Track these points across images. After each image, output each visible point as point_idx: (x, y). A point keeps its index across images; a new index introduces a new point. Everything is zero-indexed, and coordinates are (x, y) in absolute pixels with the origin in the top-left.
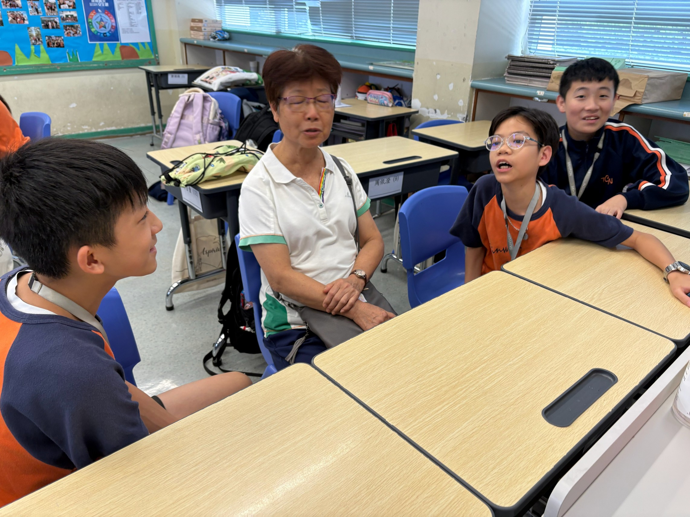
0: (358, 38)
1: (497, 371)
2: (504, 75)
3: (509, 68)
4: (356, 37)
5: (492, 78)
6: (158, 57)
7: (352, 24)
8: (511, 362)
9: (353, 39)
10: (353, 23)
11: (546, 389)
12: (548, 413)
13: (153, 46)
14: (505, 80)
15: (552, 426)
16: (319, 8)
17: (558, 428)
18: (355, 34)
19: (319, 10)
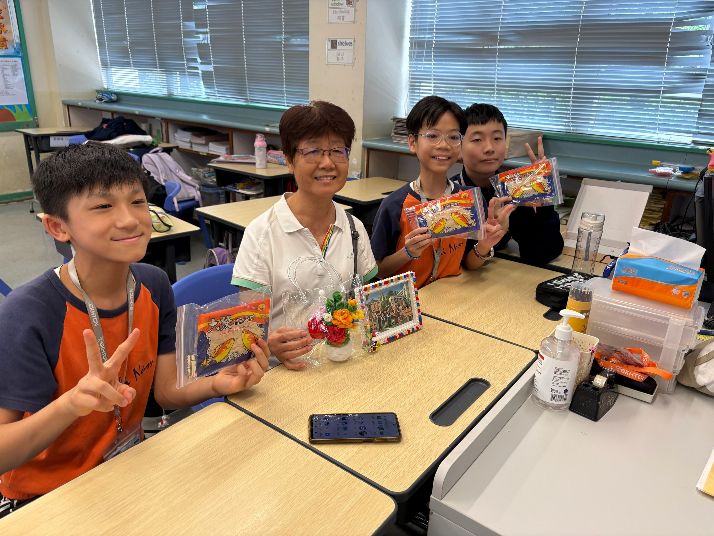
0: (253, 101)
1: (392, 388)
2: (392, 135)
3: (395, 129)
4: (250, 99)
5: (381, 138)
6: (37, 119)
7: (246, 88)
8: (404, 380)
9: (248, 101)
10: (247, 86)
11: (433, 399)
12: (435, 417)
13: (32, 107)
14: (392, 140)
15: (438, 426)
16: (212, 72)
17: (442, 427)
18: (250, 97)
19: (212, 74)
